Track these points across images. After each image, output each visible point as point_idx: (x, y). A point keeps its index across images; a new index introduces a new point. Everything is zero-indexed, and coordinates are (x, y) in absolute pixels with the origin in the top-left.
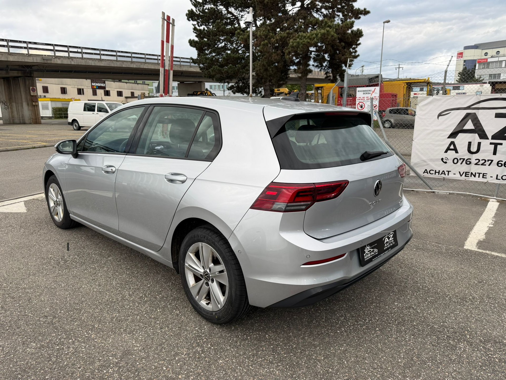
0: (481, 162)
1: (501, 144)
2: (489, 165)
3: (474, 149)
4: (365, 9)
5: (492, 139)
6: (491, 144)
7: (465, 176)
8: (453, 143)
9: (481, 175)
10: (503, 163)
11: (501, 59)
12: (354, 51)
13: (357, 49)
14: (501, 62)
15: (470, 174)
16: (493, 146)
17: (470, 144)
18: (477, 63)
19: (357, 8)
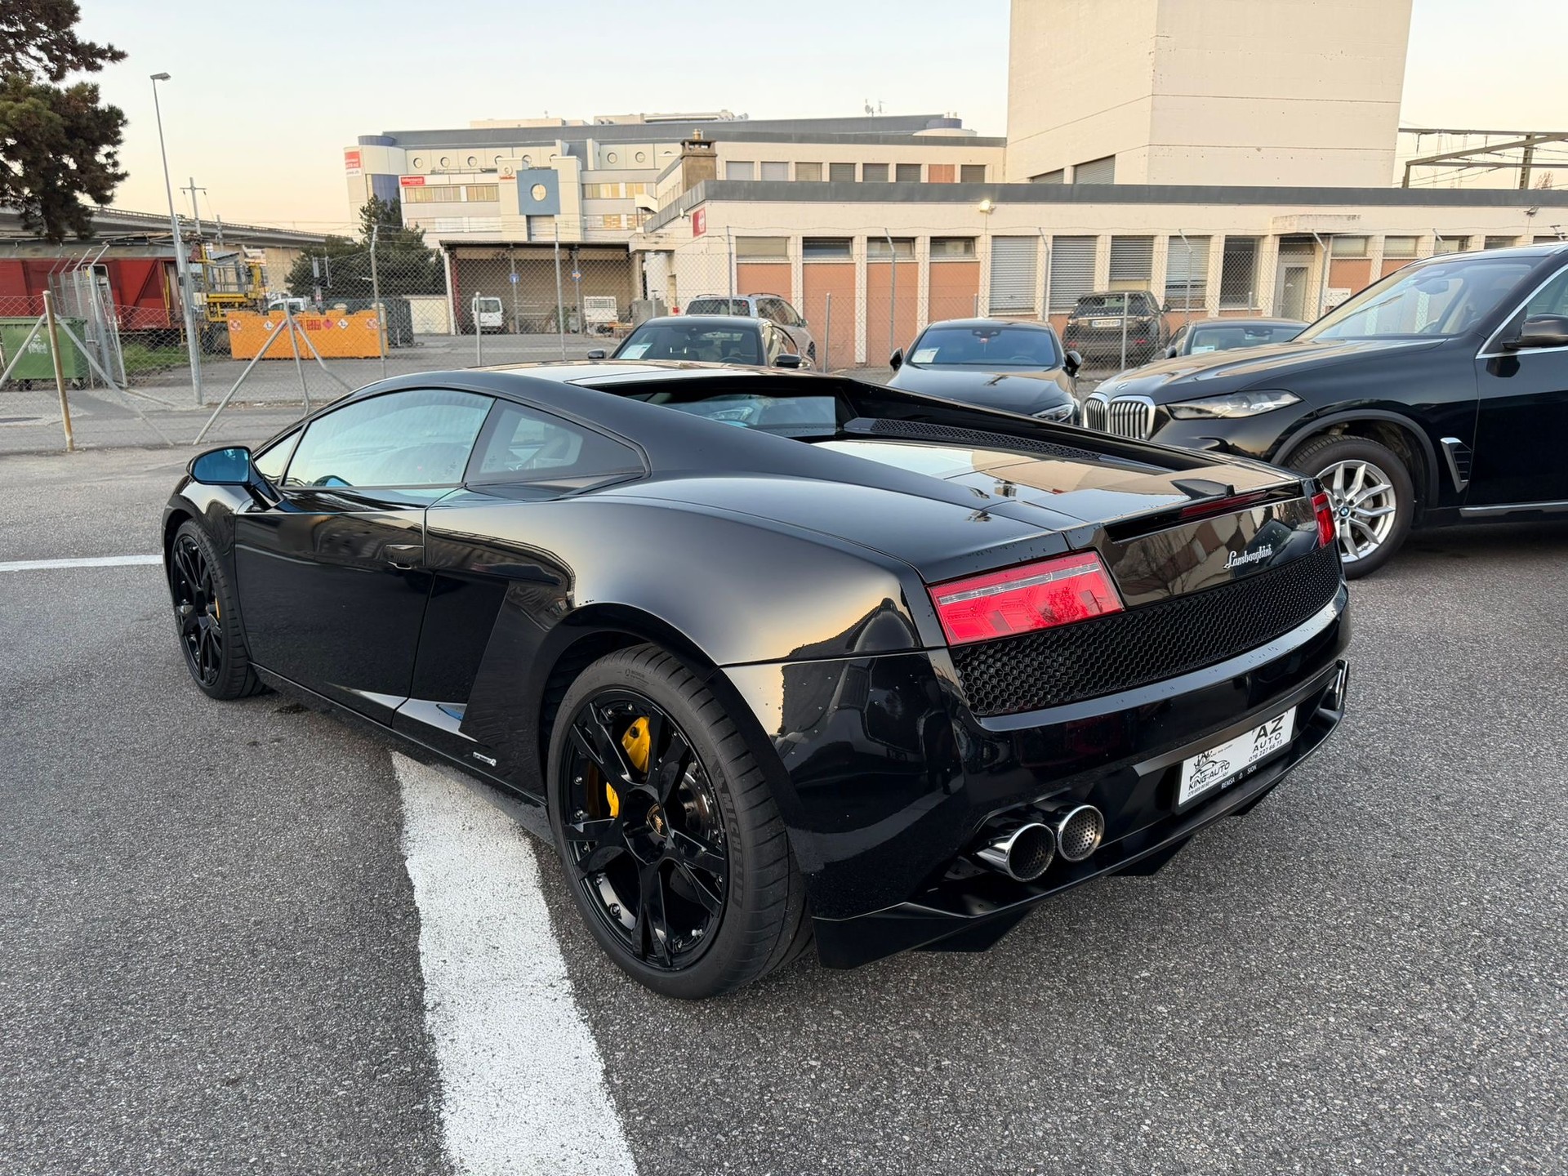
4: (110, 48)
11: (456, 180)
12: (110, 161)
13: (117, 157)
14: (457, 186)
18: (400, 186)
19: (87, 43)
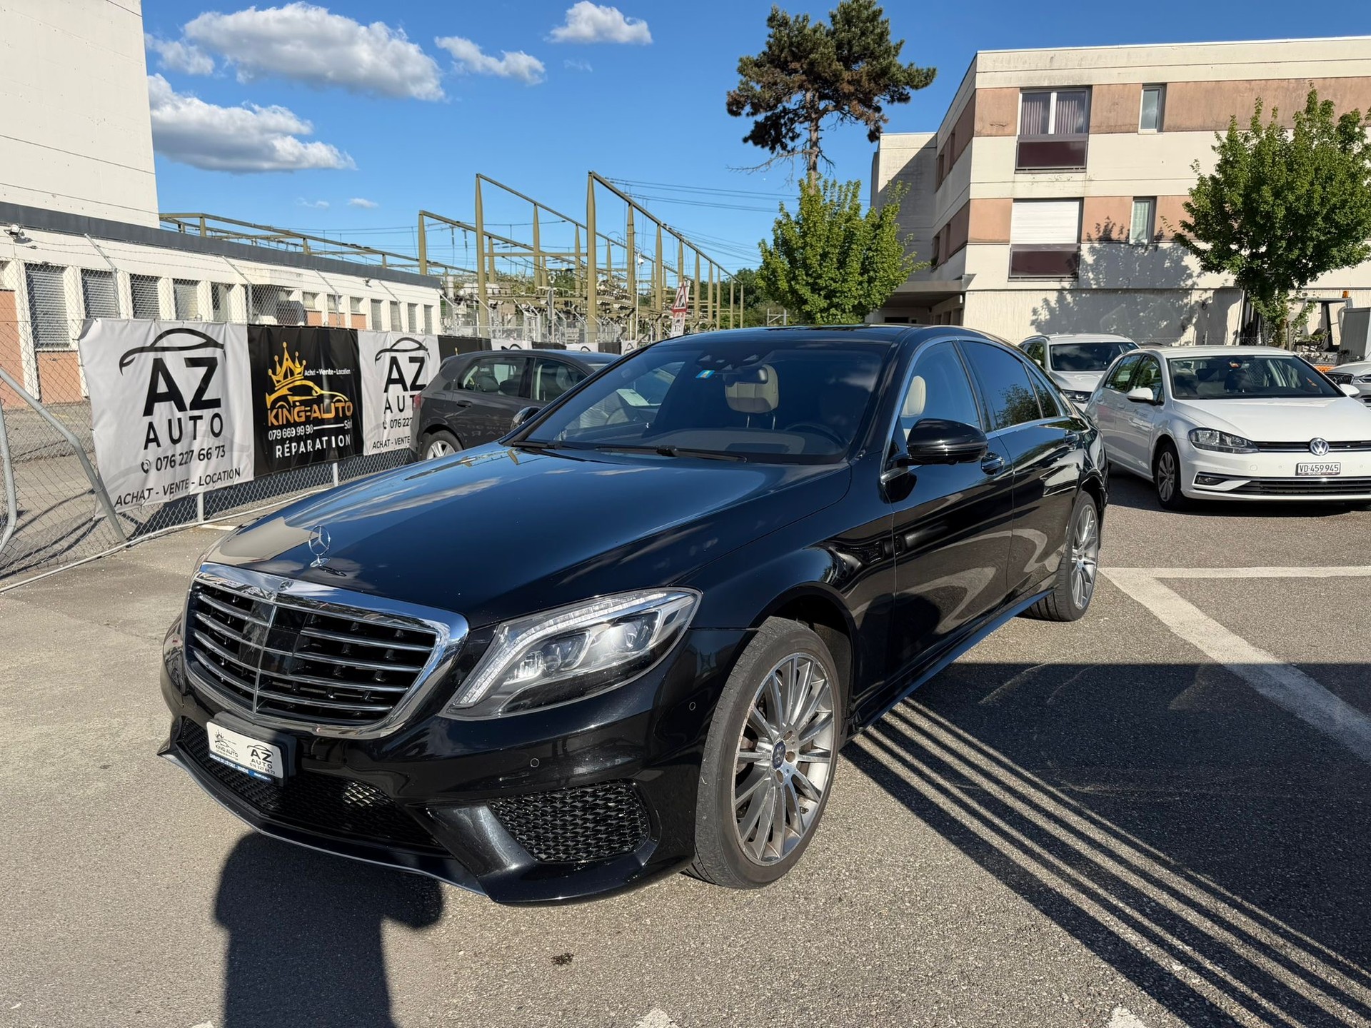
0: (184, 457)
1: (200, 417)
3: (176, 435)
5: (191, 409)
6: (191, 418)
7: (171, 493)
8: (151, 426)
9: (184, 484)
10: (204, 452)
15: (175, 486)
16: (192, 422)
17: (170, 423)
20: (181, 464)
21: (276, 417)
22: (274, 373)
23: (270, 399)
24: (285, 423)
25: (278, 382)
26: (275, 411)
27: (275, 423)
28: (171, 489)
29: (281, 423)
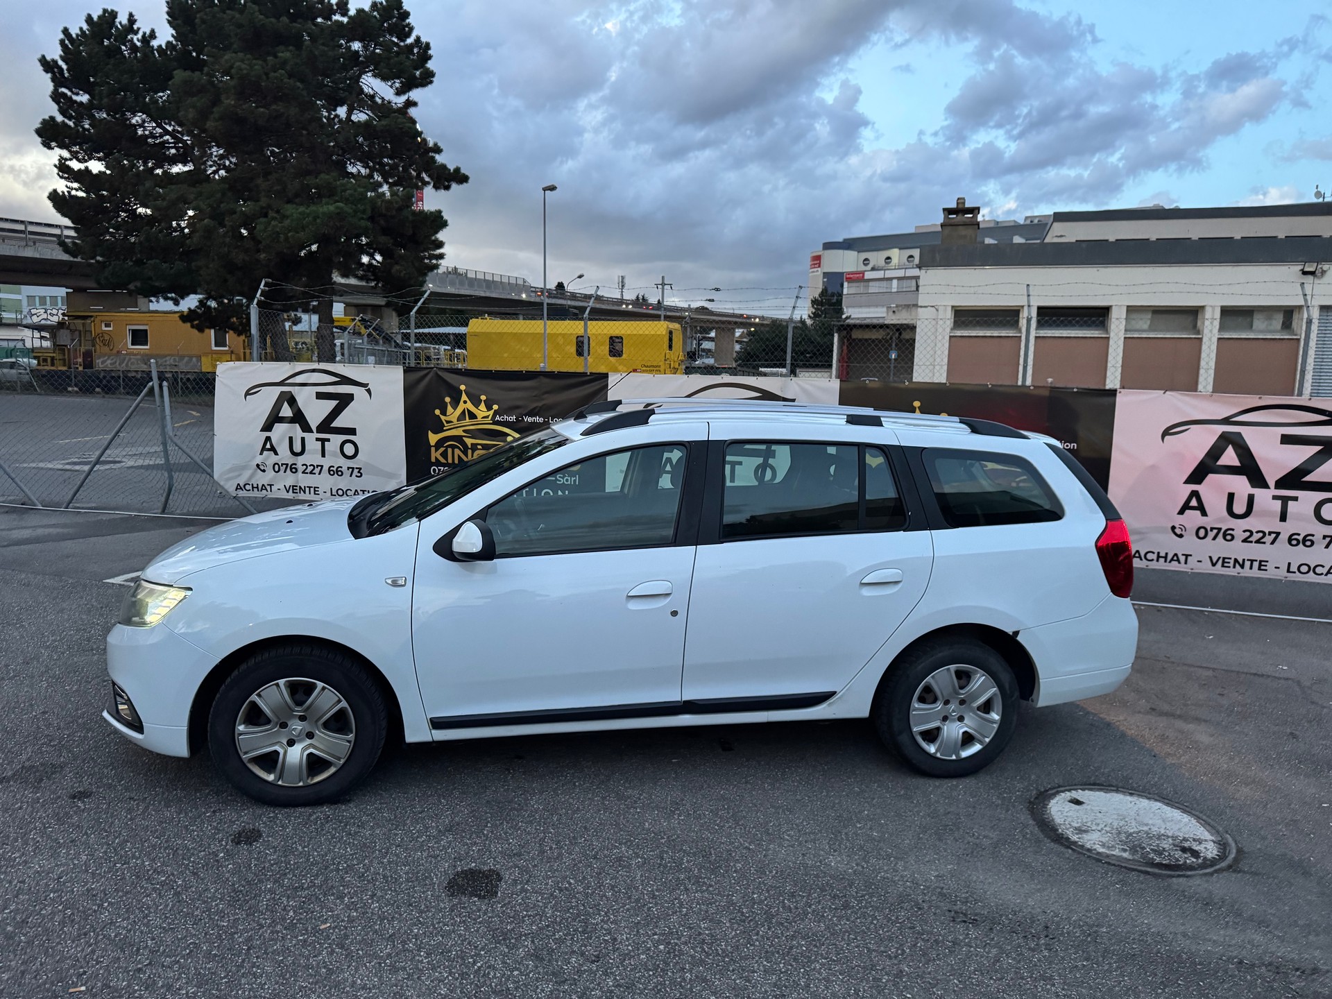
0: (310, 469)
2: (319, 474)
3: (298, 448)
7: (294, 492)
9: (312, 490)
15: (298, 488)
17: (291, 439)
20: (303, 472)
21: (444, 455)
22: (444, 413)
23: (433, 438)
24: (456, 462)
25: (448, 422)
26: (442, 449)
27: (443, 460)
28: (293, 489)
29: (450, 461)
